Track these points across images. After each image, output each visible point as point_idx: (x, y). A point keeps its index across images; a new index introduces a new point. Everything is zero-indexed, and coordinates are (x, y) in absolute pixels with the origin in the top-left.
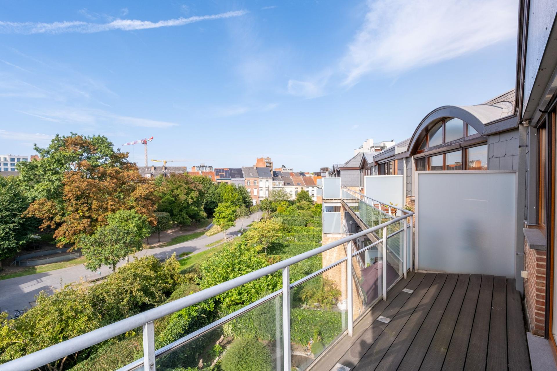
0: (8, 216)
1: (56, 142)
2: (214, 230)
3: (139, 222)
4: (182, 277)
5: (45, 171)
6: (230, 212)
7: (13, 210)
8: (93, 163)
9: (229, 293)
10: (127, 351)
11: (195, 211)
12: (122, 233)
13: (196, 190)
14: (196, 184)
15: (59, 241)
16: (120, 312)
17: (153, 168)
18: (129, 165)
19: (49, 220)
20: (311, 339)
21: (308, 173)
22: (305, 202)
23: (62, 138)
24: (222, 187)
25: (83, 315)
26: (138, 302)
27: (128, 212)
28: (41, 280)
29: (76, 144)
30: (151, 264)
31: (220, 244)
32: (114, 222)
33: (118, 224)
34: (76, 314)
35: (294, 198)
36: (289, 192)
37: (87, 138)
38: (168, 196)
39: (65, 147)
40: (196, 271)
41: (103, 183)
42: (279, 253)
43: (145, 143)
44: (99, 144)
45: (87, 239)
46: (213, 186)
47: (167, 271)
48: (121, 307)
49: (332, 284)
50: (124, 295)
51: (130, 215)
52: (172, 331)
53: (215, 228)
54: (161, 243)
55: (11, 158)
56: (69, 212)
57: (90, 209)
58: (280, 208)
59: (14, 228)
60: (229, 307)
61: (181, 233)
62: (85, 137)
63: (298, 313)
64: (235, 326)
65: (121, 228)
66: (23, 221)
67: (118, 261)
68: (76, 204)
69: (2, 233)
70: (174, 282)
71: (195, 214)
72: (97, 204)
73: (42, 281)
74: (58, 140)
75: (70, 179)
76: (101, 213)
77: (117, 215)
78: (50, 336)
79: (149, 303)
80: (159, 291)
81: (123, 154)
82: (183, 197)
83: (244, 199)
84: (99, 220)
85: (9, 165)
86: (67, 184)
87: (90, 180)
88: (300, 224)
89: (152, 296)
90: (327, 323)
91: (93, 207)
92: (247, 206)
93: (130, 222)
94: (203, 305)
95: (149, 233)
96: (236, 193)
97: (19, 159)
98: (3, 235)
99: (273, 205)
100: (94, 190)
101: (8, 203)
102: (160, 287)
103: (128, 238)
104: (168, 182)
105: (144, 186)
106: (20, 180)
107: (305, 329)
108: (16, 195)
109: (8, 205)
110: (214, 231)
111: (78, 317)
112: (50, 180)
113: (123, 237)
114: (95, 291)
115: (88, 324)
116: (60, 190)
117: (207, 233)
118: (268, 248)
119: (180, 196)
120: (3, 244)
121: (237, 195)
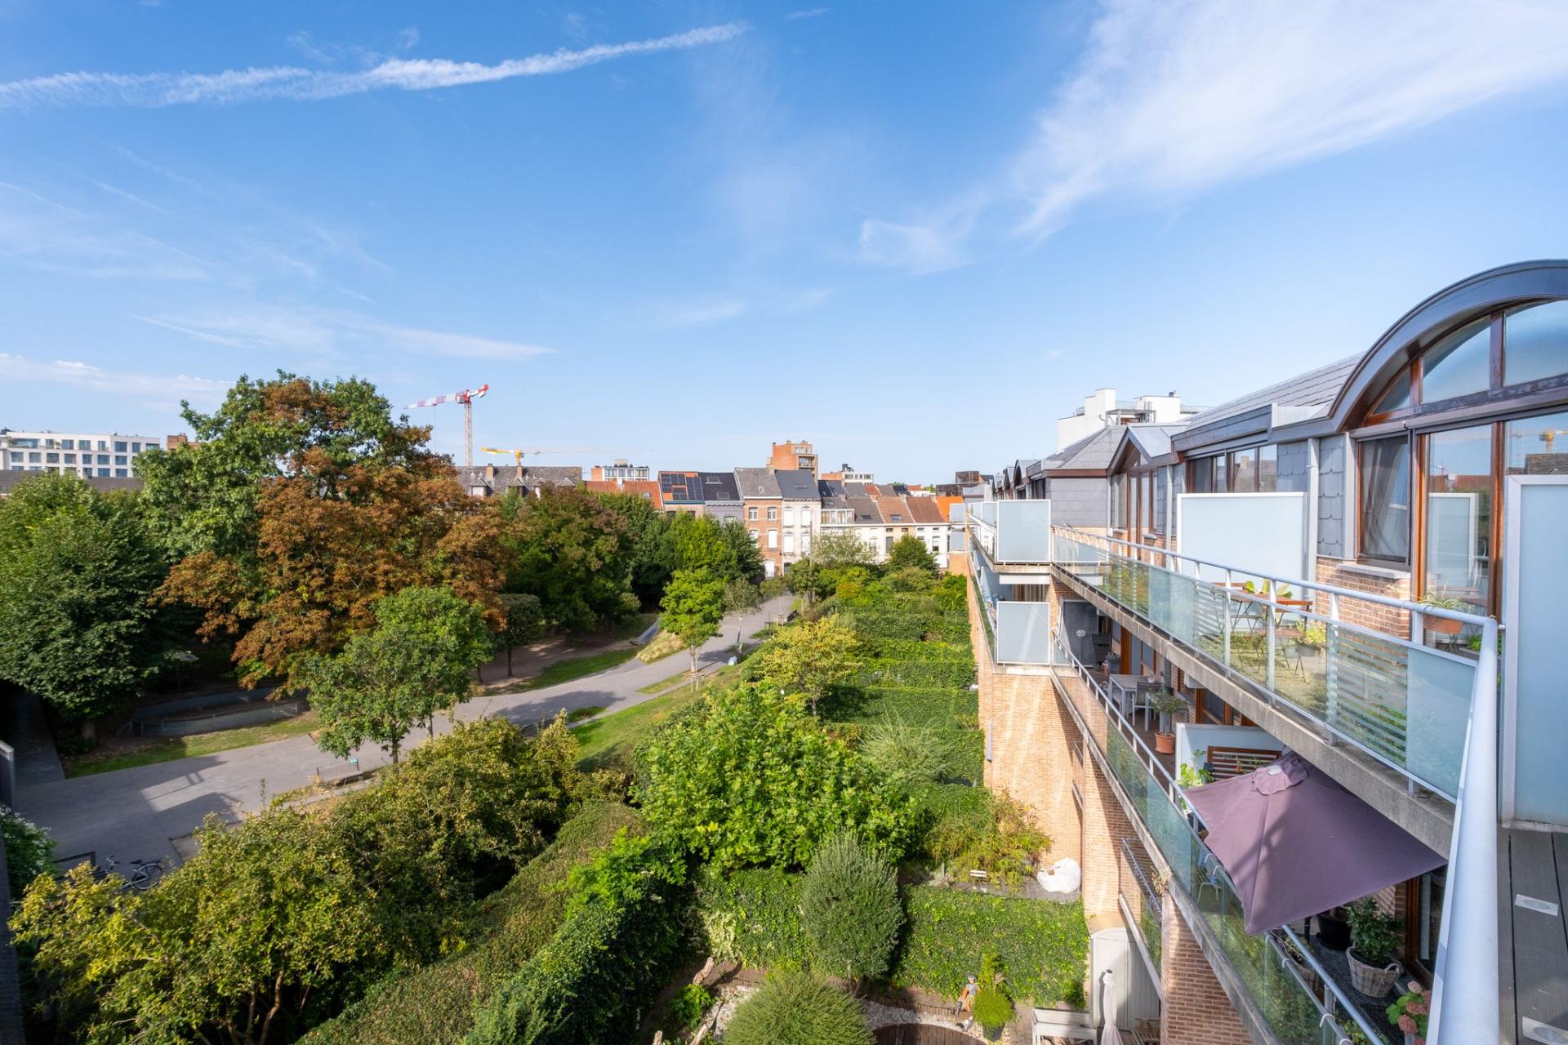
0: (112, 598)
1: (239, 397)
2: (660, 646)
3: (461, 620)
4: (586, 781)
5: (211, 477)
6: (708, 596)
7: (126, 582)
8: (336, 454)
9: (729, 834)
10: (446, 995)
11: (607, 591)
12: (417, 651)
13: (610, 534)
14: (610, 515)
15: (246, 669)
16: (423, 880)
17: (490, 472)
18: (431, 461)
19: (221, 611)
20: (971, 979)
21: (917, 488)
22: (916, 569)
23: (257, 387)
24: (680, 526)
25: (326, 890)
26: (470, 851)
27: (431, 593)
28: (199, 776)
29: (293, 404)
30: (500, 740)
31: (680, 685)
32: (394, 621)
33: (404, 627)
34: (308, 887)
35: (882, 557)
36: (868, 541)
37: (320, 385)
38: (534, 550)
39: (262, 410)
40: (623, 764)
41: (363, 511)
42: (852, 716)
43: (466, 401)
44: (352, 403)
45: (325, 666)
46: (655, 522)
47: (542, 763)
48: (425, 867)
49: (1023, 813)
50: (432, 832)
51: (438, 601)
52: (574, 944)
53: (664, 640)
54: (515, 681)
55: (117, 443)
56: (273, 591)
57: (329, 582)
58: (847, 585)
59: (127, 633)
60: (726, 874)
61: (569, 654)
62: (316, 384)
63: (932, 900)
64: (744, 931)
65: (414, 636)
66: (151, 614)
67: (405, 730)
68: (293, 569)
69: (99, 647)
70: (563, 794)
71: (608, 599)
72: (348, 568)
73: (202, 780)
74: (246, 392)
75: (278, 500)
76: (358, 595)
77: (403, 598)
78: (237, 948)
79: (499, 855)
80: (524, 819)
81: (416, 431)
82: (574, 552)
83: (741, 559)
84: (352, 613)
85: (112, 460)
86: (268, 513)
87: (329, 502)
88: (905, 633)
89: (505, 836)
90: (1019, 933)
91: (336, 578)
92: (751, 581)
93: (438, 620)
94: (654, 867)
95: (488, 652)
96: (719, 542)
97: (136, 446)
98: (101, 650)
99: (825, 576)
100: (340, 529)
101: (113, 564)
102: (527, 808)
103: (435, 666)
104: (535, 508)
105: (474, 520)
106: (145, 501)
107: (952, 948)
108: (135, 542)
109: (115, 568)
110: (659, 650)
111: (313, 894)
112: (222, 503)
113: (422, 664)
114: (351, 816)
115: (340, 916)
116: (249, 530)
117: (643, 655)
118: (821, 700)
119: (566, 549)
120: (101, 676)
121: (722, 548)
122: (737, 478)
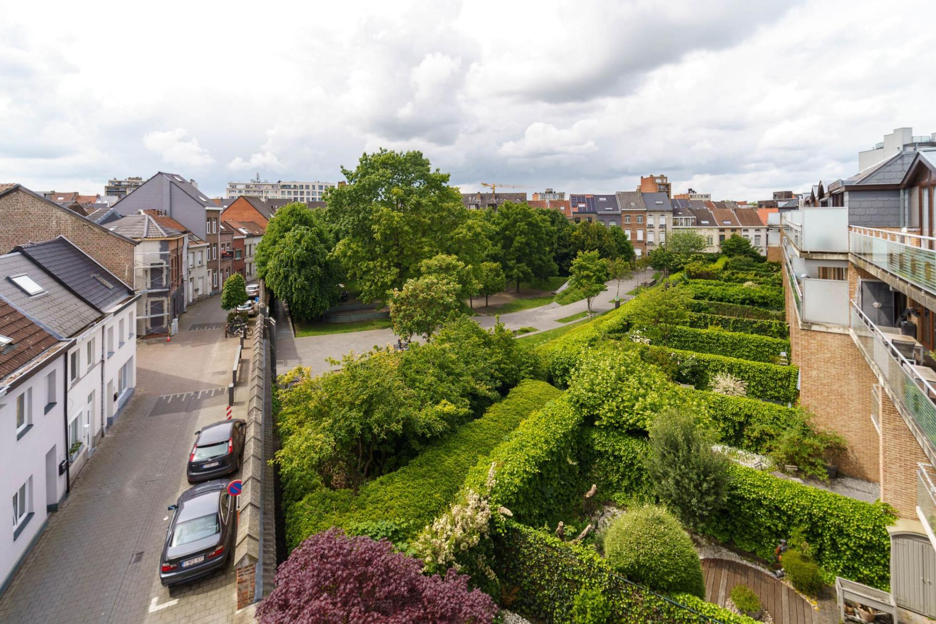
6: (599, 267)
17: (479, 197)
21: (743, 203)
22: (742, 257)
31: (581, 319)
36: (706, 237)
55: (319, 186)
83: (619, 246)
85: (317, 194)
92: (626, 259)
97: (326, 187)
122: (617, 198)
